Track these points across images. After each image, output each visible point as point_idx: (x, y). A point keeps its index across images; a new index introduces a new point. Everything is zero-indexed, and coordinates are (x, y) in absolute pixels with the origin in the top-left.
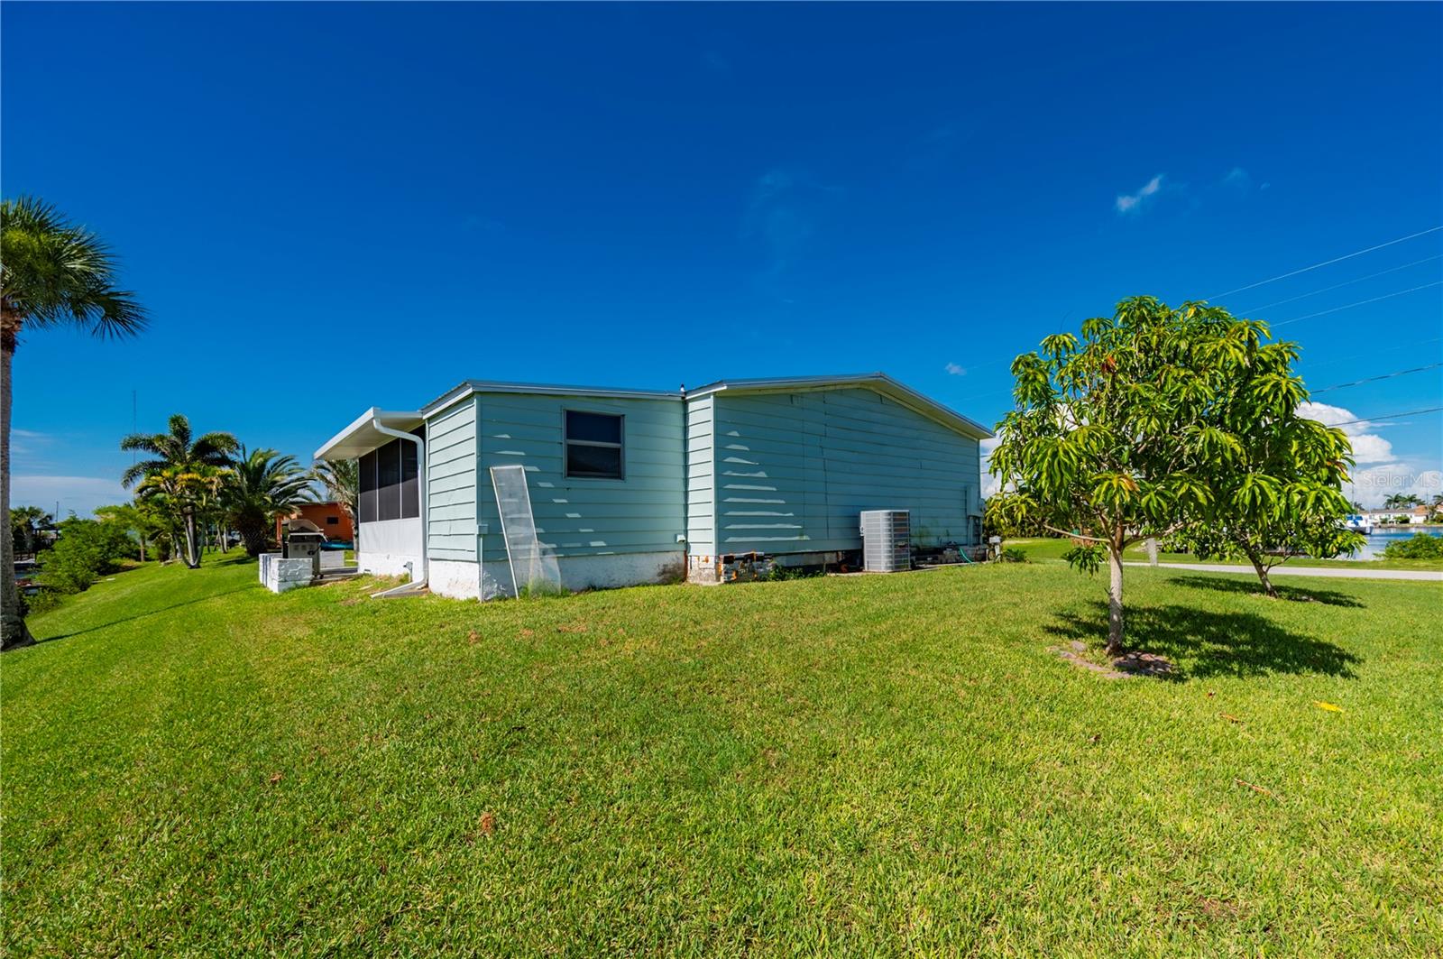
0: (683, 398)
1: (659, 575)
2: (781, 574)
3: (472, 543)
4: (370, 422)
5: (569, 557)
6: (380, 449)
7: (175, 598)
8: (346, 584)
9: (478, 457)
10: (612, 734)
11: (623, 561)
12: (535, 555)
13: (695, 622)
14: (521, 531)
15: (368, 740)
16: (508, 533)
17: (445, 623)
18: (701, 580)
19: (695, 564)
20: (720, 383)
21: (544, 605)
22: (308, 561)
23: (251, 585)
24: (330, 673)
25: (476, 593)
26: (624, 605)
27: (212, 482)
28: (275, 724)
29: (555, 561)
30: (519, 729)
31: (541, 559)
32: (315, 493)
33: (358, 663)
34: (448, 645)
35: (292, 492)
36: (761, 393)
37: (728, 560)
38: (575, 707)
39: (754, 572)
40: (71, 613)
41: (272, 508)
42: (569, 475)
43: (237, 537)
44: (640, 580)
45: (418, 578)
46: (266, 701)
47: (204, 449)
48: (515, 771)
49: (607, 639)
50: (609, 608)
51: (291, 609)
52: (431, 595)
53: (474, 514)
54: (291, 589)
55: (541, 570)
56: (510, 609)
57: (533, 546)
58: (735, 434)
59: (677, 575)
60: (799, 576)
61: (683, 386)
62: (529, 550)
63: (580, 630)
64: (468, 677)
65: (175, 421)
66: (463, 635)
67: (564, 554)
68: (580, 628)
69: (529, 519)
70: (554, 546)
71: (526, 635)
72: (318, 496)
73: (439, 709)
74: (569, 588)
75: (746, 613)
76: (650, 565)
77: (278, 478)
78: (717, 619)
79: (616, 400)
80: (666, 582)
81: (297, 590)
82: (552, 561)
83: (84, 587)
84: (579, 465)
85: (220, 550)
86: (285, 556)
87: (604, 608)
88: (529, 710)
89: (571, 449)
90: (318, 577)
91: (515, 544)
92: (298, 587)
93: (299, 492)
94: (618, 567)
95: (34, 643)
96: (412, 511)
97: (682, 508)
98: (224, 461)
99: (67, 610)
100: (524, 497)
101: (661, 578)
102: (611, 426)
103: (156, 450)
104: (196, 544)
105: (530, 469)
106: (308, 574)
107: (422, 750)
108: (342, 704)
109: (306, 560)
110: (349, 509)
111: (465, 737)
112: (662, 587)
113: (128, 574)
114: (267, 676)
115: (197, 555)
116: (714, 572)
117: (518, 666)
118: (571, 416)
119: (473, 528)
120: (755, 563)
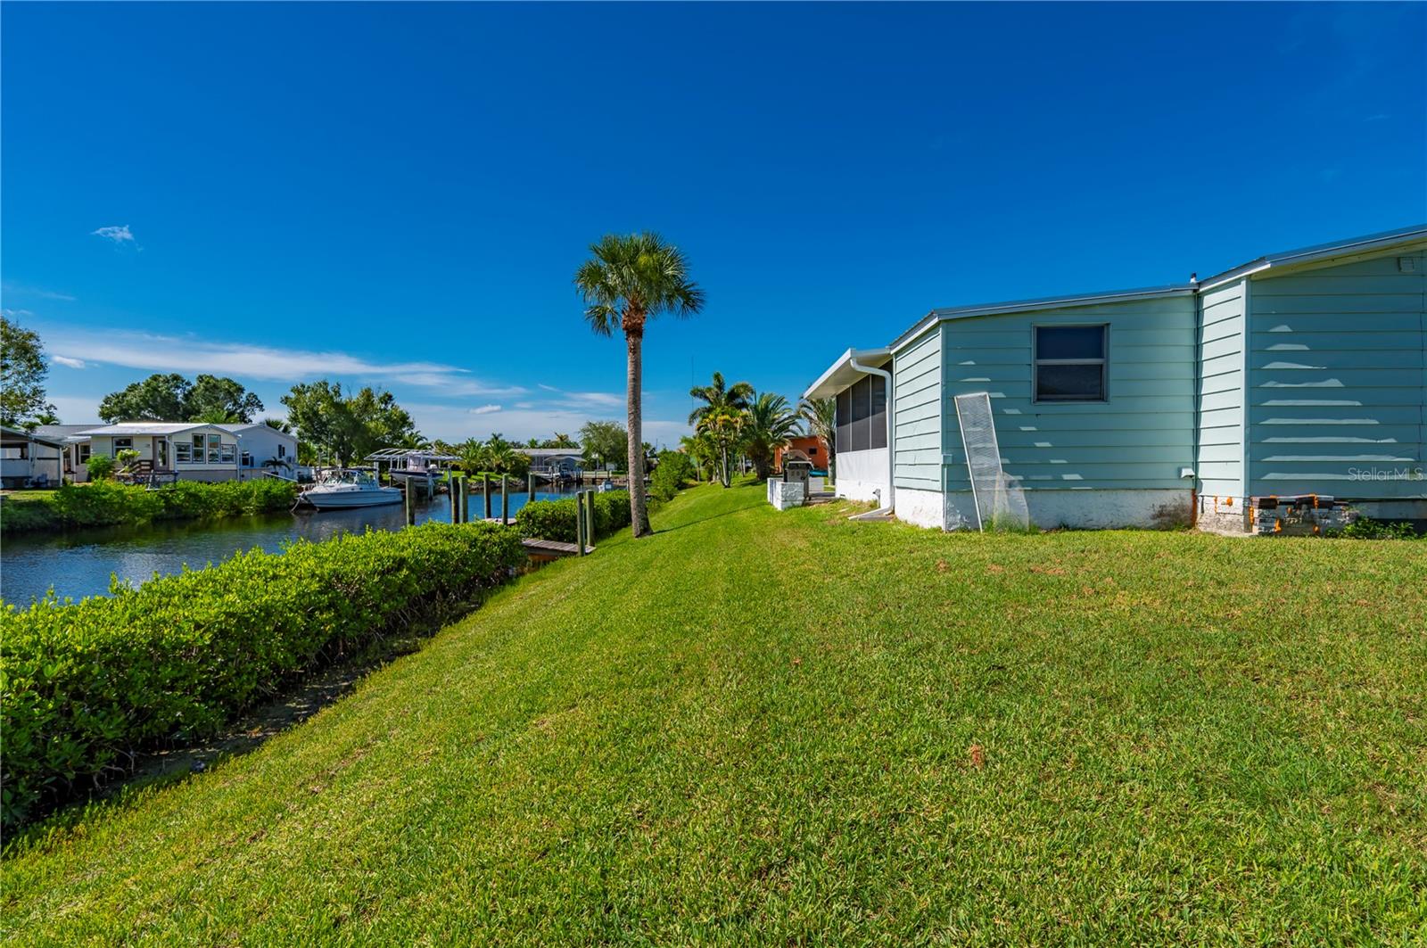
0: (1195, 291)
1: (1154, 517)
2: (1368, 529)
3: (936, 473)
4: (848, 362)
5: (1037, 491)
6: (853, 387)
7: (719, 510)
8: (828, 505)
9: (942, 386)
10: (1113, 700)
11: (1104, 498)
12: (999, 487)
13: (1218, 583)
14: (986, 461)
15: (860, 646)
16: (973, 463)
17: (915, 549)
18: (1220, 528)
19: (1209, 507)
20: (1261, 261)
21: (1011, 541)
22: (801, 484)
23: (763, 503)
24: (826, 581)
25: (940, 522)
26: (1109, 550)
27: (737, 422)
28: (792, 617)
29: (1022, 495)
30: (999, 668)
31: (1007, 491)
32: (800, 427)
33: (846, 576)
34: (919, 570)
35: (784, 428)
36: (1334, 264)
37: (1267, 504)
38: (1061, 658)
39: (1313, 523)
40: (667, 515)
41: (773, 441)
42: (1038, 400)
43: (750, 465)
44: (1129, 521)
45: (885, 504)
46: (784, 597)
47: (733, 395)
48: (1000, 711)
49: (1093, 588)
50: (1090, 551)
51: (792, 524)
52: (897, 522)
53: (938, 443)
54: (790, 508)
55: (1006, 503)
56: (975, 541)
57: (998, 477)
58: (1285, 328)
59: (1181, 519)
60: (1407, 534)
61: (1194, 275)
62: (994, 481)
63: (1057, 572)
64: (942, 605)
65: (717, 377)
66: (932, 562)
67: (1033, 487)
68: (1057, 571)
69: (994, 448)
70: (1021, 478)
71: (994, 570)
72: (802, 430)
73: (918, 631)
74: (1037, 525)
75: (1308, 579)
76: (1142, 505)
77: (776, 416)
78: (1255, 582)
79: (1098, 307)
80: (1164, 527)
81: (793, 509)
82: (1019, 495)
83: (671, 498)
84: (1049, 388)
85: (741, 474)
86: (786, 481)
87: (1083, 552)
88: (1007, 650)
89: (1042, 370)
90: (808, 499)
91: (980, 475)
92: (794, 506)
93: (791, 427)
94: (1097, 505)
95: (652, 533)
96: (880, 442)
97: (1190, 434)
98: (744, 405)
99: (664, 513)
100: (989, 426)
101: (1156, 521)
102: (1093, 339)
103: (706, 398)
104: (728, 469)
105: (995, 395)
106: (800, 495)
107: (908, 666)
108: (838, 610)
109: (799, 484)
110: (825, 441)
111: (945, 663)
112: (1160, 534)
113: (692, 489)
114: (782, 576)
115: (729, 478)
116: (1242, 519)
117: (990, 601)
118: (1042, 333)
119: (938, 457)
120: (1315, 511)
